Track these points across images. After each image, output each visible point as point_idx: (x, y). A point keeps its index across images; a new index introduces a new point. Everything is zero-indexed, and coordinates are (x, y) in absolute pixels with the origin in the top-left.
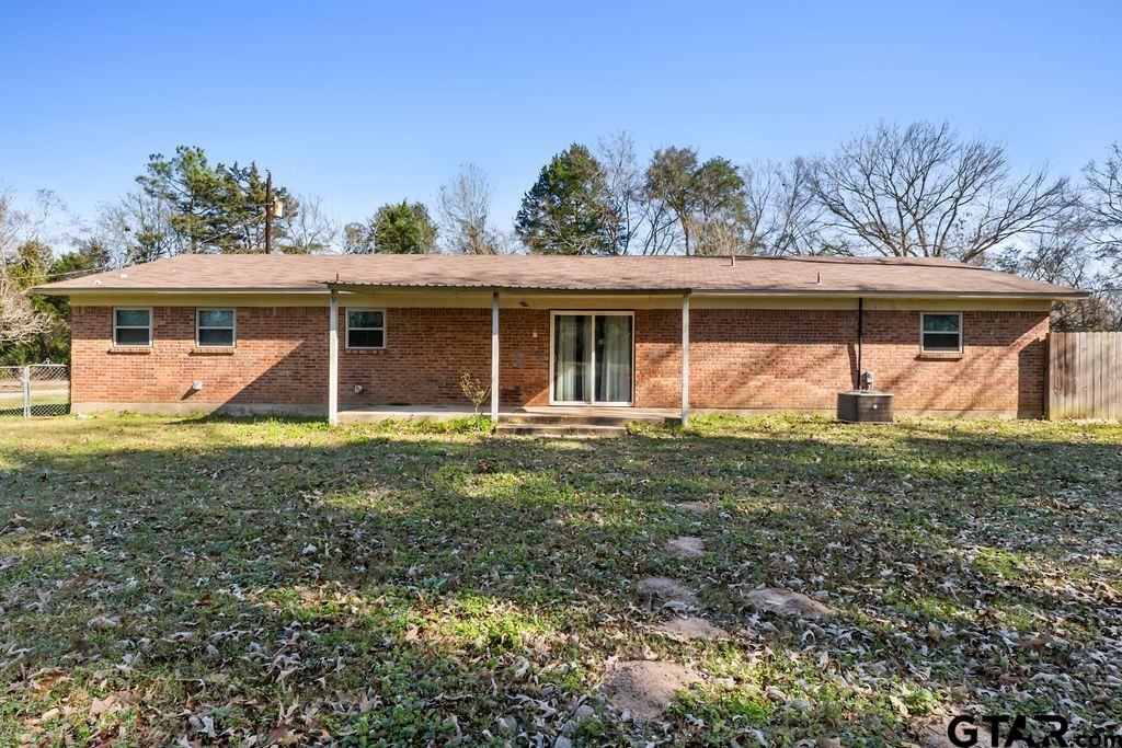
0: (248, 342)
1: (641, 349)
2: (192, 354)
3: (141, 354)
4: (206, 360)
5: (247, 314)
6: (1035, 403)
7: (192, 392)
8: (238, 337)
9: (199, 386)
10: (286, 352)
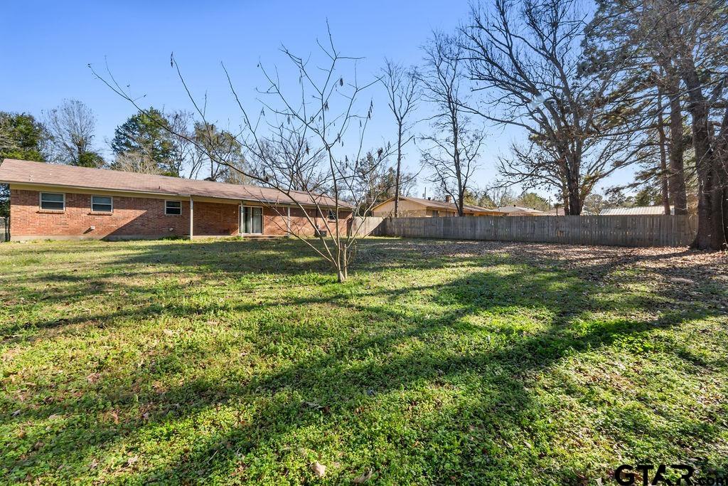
0: (119, 211)
1: (265, 217)
2: (90, 214)
3: (58, 214)
4: (97, 218)
5: (119, 199)
6: (348, 234)
7: (90, 230)
8: (114, 208)
9: (93, 228)
10: (138, 215)
